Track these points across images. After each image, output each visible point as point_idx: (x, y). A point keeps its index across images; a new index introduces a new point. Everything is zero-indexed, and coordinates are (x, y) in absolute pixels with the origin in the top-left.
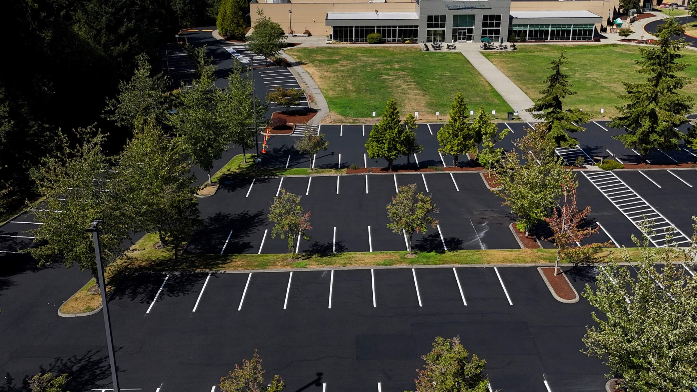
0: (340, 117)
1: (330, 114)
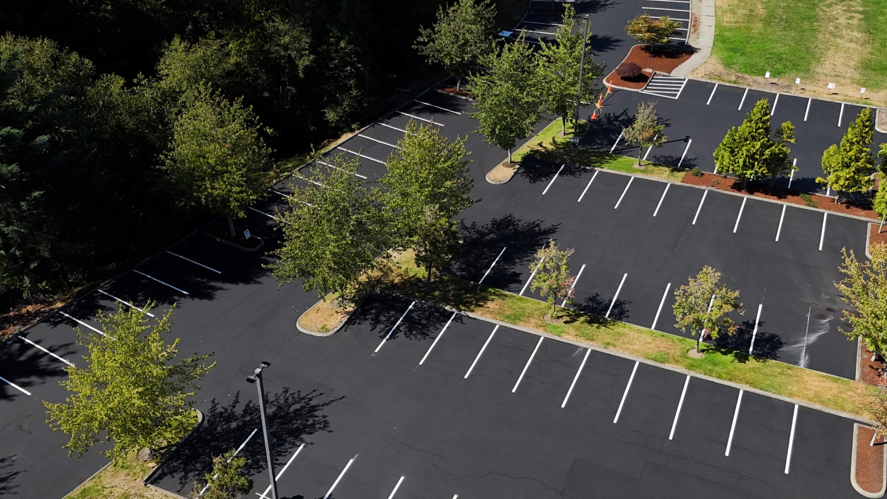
0: (720, 68)
1: (709, 60)
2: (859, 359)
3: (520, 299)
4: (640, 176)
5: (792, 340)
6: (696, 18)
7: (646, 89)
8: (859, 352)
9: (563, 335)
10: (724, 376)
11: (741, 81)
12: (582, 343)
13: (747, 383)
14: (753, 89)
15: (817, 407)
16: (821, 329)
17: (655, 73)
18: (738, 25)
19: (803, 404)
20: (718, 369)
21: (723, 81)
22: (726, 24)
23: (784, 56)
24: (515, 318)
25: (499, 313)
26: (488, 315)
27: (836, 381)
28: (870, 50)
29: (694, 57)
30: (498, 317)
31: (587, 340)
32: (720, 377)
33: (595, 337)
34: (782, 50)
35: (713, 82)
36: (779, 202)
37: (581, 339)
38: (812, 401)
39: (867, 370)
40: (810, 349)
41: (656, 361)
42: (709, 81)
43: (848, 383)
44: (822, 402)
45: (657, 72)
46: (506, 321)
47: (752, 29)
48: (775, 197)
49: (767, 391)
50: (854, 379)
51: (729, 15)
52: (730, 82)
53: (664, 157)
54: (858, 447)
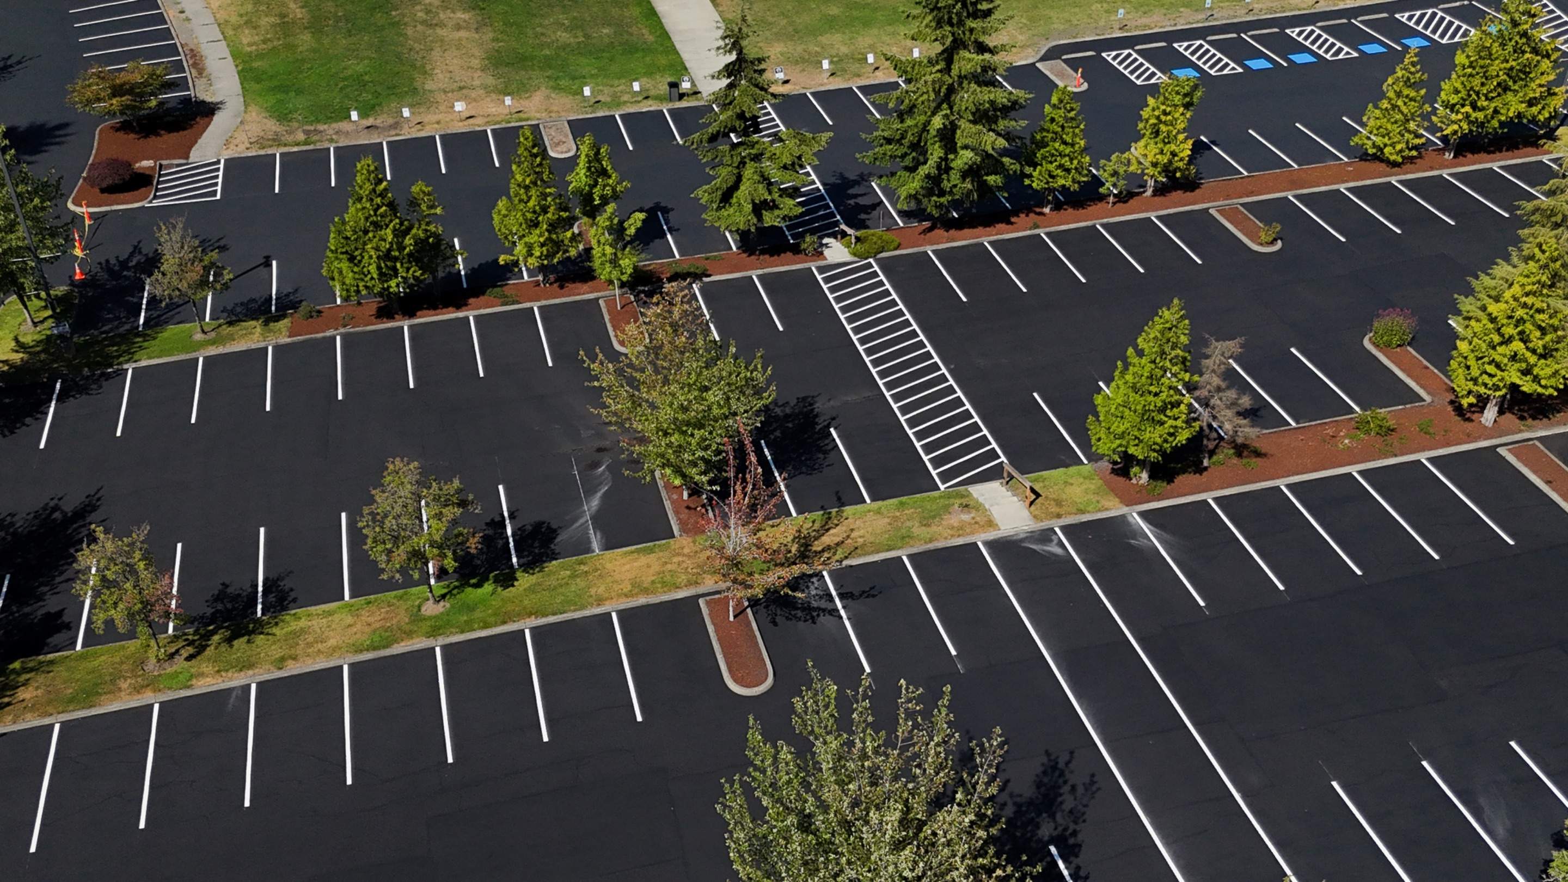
0: (272, 126)
1: (248, 117)
2: (668, 504)
3: (82, 657)
4: (213, 351)
5: (567, 518)
6: (192, 50)
7: (155, 197)
8: (664, 494)
9: (194, 682)
10: (492, 619)
11: (315, 138)
12: (235, 680)
13: (529, 615)
14: (340, 145)
15: (642, 600)
16: (601, 483)
17: (161, 166)
18: (270, 45)
19: (622, 607)
20: (478, 614)
21: (285, 145)
22: (249, 49)
23: (367, 78)
24: (89, 695)
25: (50, 702)
26: (29, 716)
27: (651, 551)
28: (491, 35)
29: (218, 118)
30: (50, 709)
31: (241, 670)
32: (486, 626)
33: (253, 659)
34: (360, 68)
35: (270, 152)
36: (460, 314)
37: (230, 674)
38: (632, 596)
39: (685, 514)
40: (597, 519)
41: (375, 649)
42: (262, 152)
43: (668, 547)
44: (646, 591)
45: (164, 162)
46: (71, 708)
47: (297, 46)
48: (450, 309)
49: (564, 612)
50: (673, 536)
51: (247, 31)
52: (298, 144)
53: (242, 304)
54: (716, 631)
